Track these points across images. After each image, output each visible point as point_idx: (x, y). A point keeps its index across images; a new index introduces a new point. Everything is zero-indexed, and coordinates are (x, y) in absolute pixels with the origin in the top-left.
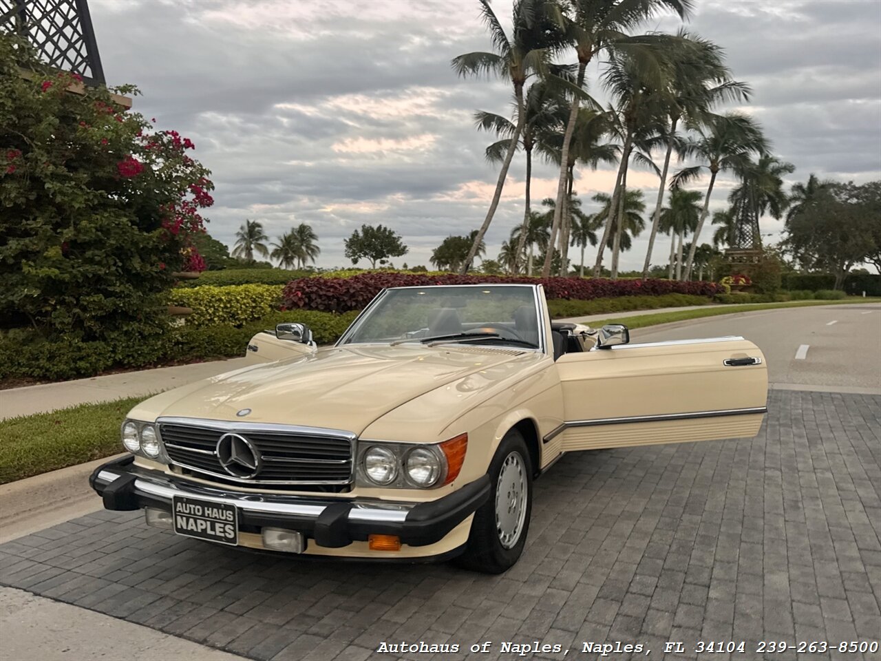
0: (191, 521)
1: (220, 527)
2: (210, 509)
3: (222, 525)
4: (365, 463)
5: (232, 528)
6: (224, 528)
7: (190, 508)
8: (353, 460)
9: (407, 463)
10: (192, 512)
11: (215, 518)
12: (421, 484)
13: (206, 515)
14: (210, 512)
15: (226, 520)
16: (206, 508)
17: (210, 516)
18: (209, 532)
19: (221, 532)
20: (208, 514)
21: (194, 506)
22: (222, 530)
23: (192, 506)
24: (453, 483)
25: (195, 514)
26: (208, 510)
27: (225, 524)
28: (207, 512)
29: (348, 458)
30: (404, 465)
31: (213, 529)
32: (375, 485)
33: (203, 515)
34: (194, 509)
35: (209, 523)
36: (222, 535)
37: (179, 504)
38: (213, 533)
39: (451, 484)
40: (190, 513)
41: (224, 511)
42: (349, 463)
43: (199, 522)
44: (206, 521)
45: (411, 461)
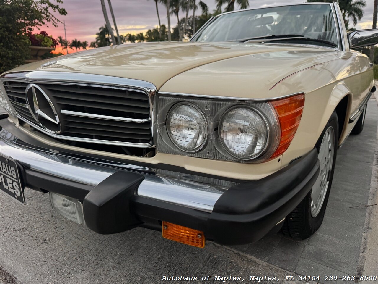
1: (10, 183)
4: (169, 124)
5: (17, 185)
8: (152, 118)
9: (221, 128)
11: (6, 173)
12: (239, 156)
14: (1, 166)
15: (13, 177)
19: (11, 188)
22: (11, 186)
24: (280, 157)
27: (13, 181)
29: (148, 116)
30: (216, 129)
31: (6, 184)
32: (179, 152)
35: (2, 177)
36: (13, 192)
38: (7, 188)
39: (278, 158)
41: (10, 167)
42: (148, 123)
45: (226, 125)
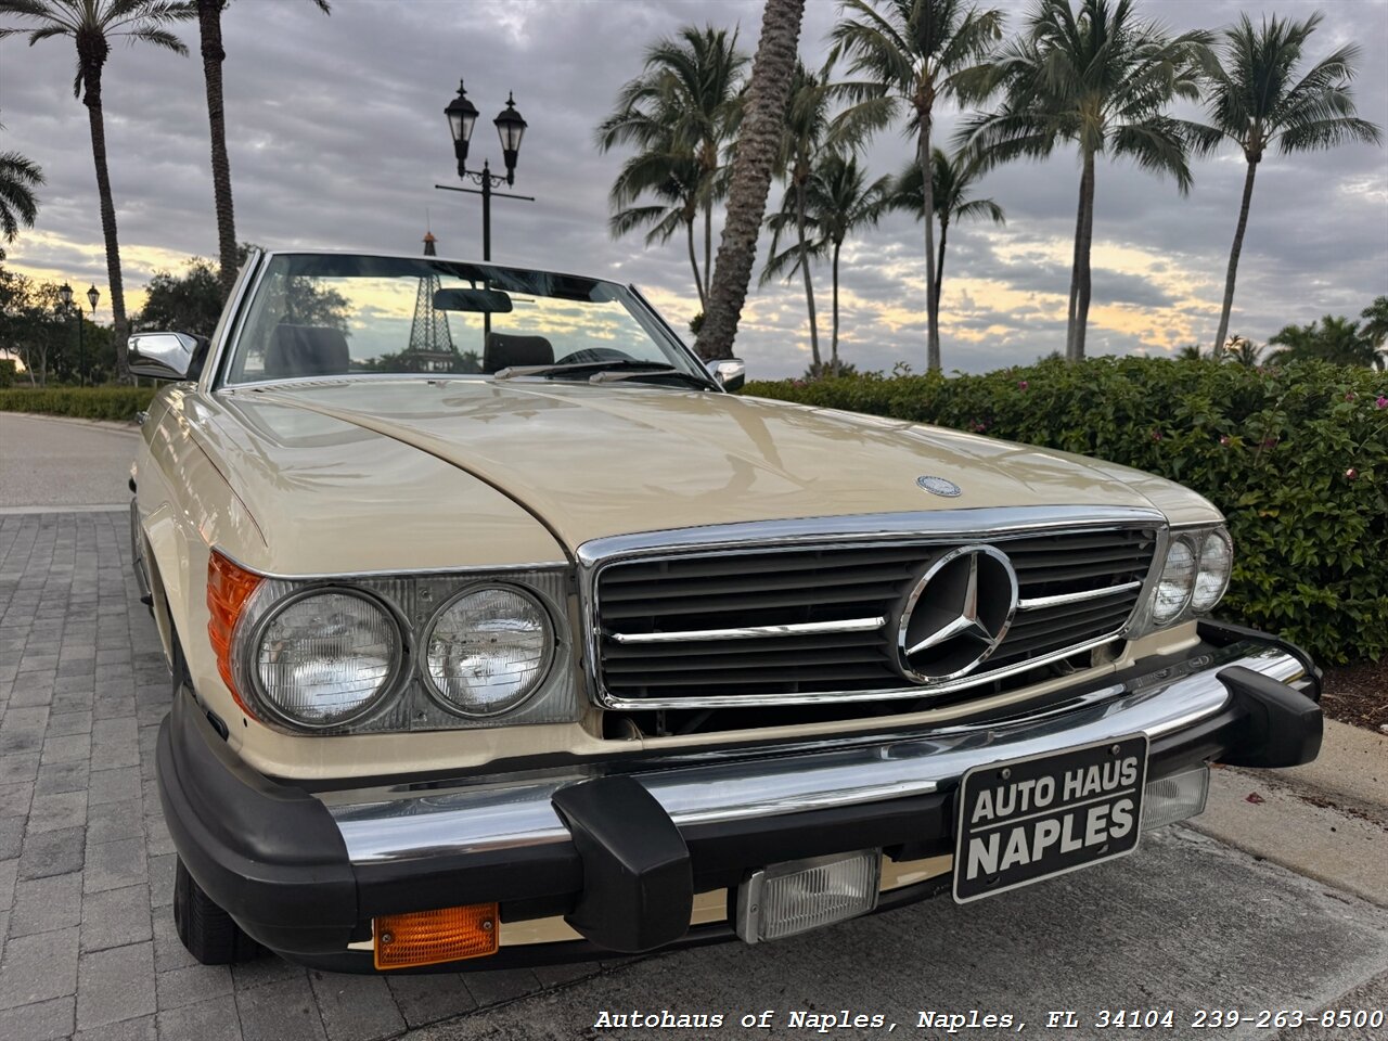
0: (1018, 835)
1: (1099, 818)
2: (1080, 772)
3: (1105, 810)
5: (1128, 804)
6: (1109, 816)
7: (1020, 794)
10: (1024, 807)
11: (1092, 794)
13: (1066, 797)
14: (1077, 784)
15: (1120, 787)
16: (1069, 775)
17: (1078, 795)
18: (1068, 845)
19: (1097, 832)
20: (1073, 791)
21: (1031, 783)
22: (1103, 823)
23: (1025, 786)
25: (1033, 808)
26: (1074, 778)
27: (1112, 802)
28: (1069, 785)
31: (1079, 831)
33: (1058, 801)
34: (1032, 791)
35: (1069, 820)
36: (1103, 837)
37: (985, 795)
38: (1077, 844)
40: (1018, 812)
41: (1118, 763)
43: (1040, 827)
44: (1060, 817)
